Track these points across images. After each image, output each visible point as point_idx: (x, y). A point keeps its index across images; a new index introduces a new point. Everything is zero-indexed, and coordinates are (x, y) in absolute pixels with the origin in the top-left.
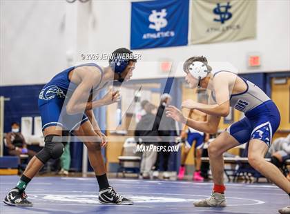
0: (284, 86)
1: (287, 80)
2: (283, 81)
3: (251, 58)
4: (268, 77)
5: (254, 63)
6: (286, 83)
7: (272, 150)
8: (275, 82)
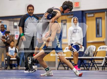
0: (93, 18)
1: (94, 14)
2: (92, 15)
3: (75, 3)
4: (84, 13)
5: (77, 6)
6: (94, 16)
7: (86, 52)
8: (88, 15)
